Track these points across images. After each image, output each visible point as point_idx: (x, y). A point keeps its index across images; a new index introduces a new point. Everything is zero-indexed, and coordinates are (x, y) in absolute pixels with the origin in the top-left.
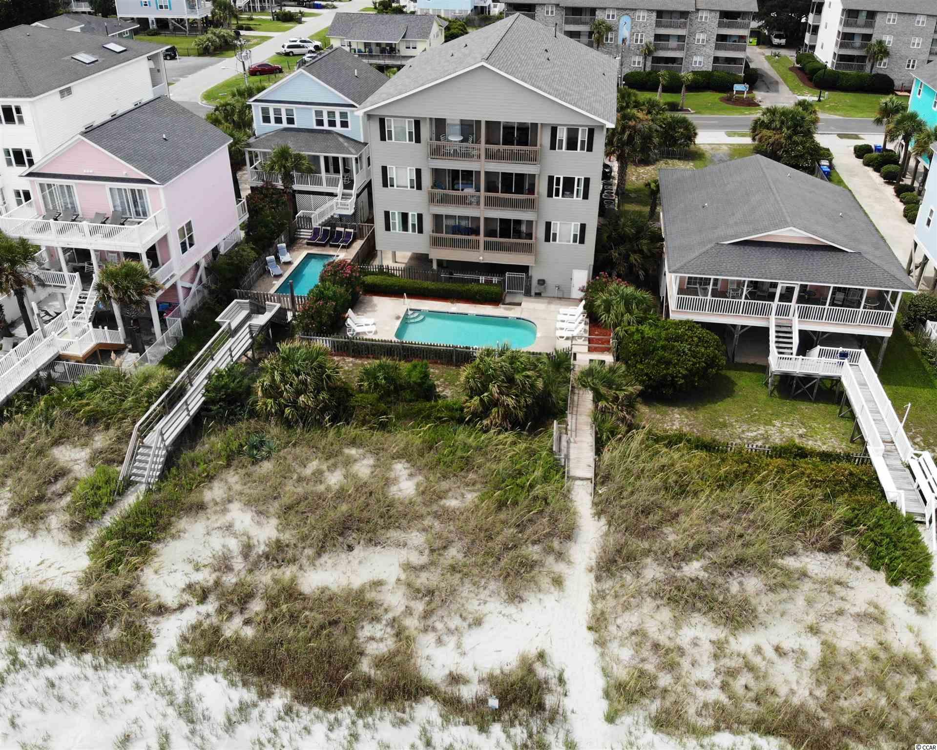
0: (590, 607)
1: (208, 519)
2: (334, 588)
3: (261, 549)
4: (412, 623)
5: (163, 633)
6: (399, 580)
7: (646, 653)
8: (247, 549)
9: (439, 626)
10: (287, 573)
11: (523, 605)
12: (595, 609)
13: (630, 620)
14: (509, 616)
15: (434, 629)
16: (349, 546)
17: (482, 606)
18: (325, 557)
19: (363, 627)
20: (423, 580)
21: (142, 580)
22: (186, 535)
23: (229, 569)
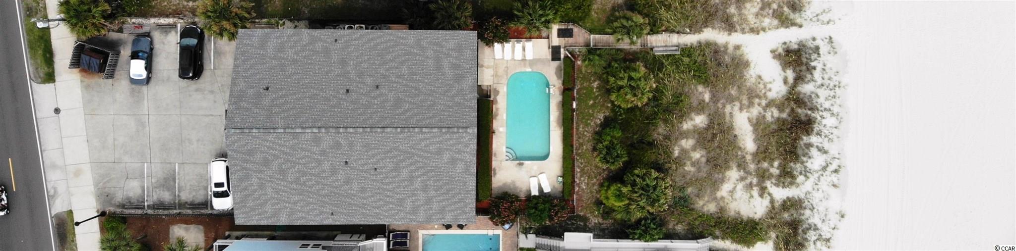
0: (747, 34)
1: (727, 203)
2: (753, 137)
3: (742, 173)
4: (764, 102)
5: (781, 197)
6: (747, 112)
7: (765, 13)
8: (742, 179)
9: (763, 91)
10: (749, 158)
11: (750, 60)
12: (748, 32)
13: (751, 19)
14: (755, 65)
15: (765, 93)
16: (735, 137)
17: (753, 77)
18: (741, 145)
19: (768, 121)
20: (745, 102)
21: (761, 217)
22: (737, 209)
23: (751, 184)
